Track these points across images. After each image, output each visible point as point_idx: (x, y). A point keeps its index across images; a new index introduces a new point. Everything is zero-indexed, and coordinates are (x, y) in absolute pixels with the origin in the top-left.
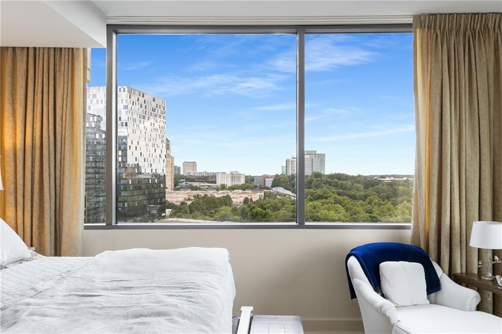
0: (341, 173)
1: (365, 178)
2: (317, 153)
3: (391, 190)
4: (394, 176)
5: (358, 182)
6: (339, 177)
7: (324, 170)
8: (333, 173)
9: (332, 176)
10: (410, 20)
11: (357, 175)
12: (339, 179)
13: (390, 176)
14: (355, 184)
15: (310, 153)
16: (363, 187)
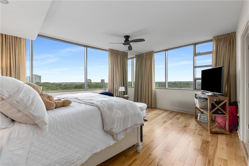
0: (48, 82)
1: (56, 83)
2: (38, 75)
3: (65, 87)
4: (66, 83)
5: (54, 85)
6: (47, 83)
7: (41, 81)
8: (45, 82)
9: (44, 83)
10: (108, 50)
11: (53, 83)
12: (47, 84)
13: (64, 83)
14: (53, 85)
15: (35, 75)
16: (55, 86)
